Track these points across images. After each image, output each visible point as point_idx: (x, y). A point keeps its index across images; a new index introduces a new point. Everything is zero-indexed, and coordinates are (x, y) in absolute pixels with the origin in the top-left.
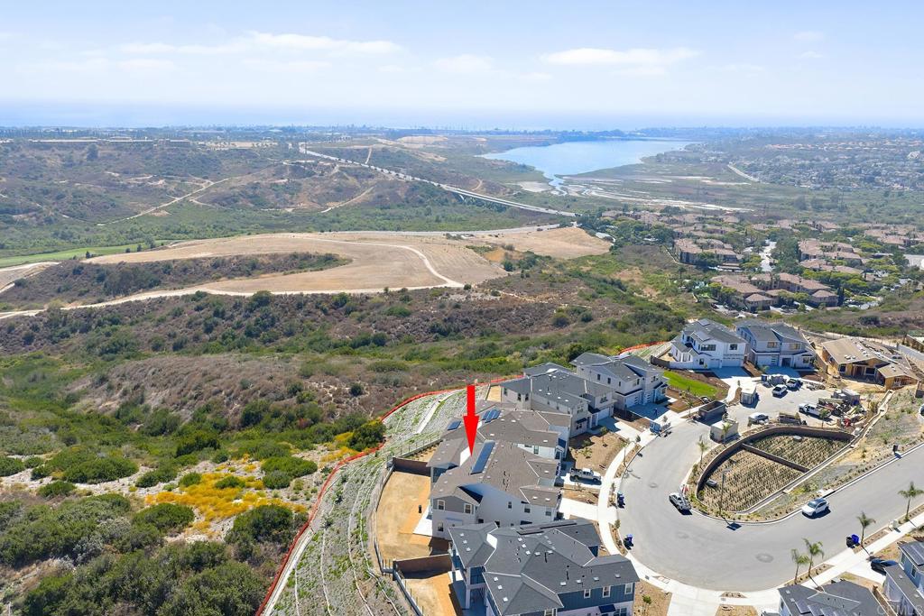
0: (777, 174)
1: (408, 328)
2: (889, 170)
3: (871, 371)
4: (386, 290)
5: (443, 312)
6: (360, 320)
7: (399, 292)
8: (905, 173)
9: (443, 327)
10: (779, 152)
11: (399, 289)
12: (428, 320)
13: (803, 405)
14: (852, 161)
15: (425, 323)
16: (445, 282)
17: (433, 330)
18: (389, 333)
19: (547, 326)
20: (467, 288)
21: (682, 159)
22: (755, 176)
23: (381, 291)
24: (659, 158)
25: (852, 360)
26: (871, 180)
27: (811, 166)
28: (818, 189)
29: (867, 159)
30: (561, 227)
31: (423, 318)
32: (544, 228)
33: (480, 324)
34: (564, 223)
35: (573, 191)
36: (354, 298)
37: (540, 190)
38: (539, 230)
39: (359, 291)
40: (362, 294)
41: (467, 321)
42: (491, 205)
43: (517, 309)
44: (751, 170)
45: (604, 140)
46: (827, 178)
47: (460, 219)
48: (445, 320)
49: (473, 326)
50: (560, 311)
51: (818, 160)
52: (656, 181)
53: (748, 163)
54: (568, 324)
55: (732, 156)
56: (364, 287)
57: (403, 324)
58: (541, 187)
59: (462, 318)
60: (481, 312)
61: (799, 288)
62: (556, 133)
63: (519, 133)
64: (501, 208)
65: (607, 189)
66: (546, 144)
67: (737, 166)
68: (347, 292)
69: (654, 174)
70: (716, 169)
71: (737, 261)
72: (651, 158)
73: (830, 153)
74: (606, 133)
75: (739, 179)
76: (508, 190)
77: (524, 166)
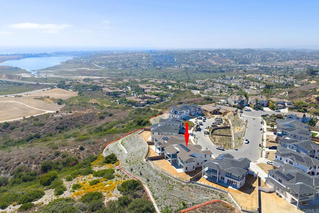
0: (109, 65)
1: (46, 129)
2: (140, 63)
3: (216, 112)
4: (24, 118)
5: (58, 122)
6: (22, 130)
7: (30, 118)
8: (145, 63)
9: (61, 126)
10: (106, 59)
11: (30, 116)
12: (53, 125)
13: (213, 122)
14: (129, 61)
15: (53, 126)
16: (45, 112)
17: (57, 128)
18: (40, 133)
19: (98, 119)
20: (57, 112)
21: (76, 62)
22: (103, 67)
23: (22, 118)
24: (67, 62)
25: (212, 110)
26: (137, 66)
27: (118, 63)
28: (123, 70)
29: (132, 60)
30: (51, 89)
31: (50, 125)
32: (46, 89)
33: (73, 123)
34: (52, 87)
35: (43, 76)
36: (12, 123)
37: (29, 76)
38: (43, 91)
39: (12, 120)
40: (14, 121)
41: (68, 123)
42: (15, 83)
43: (84, 116)
44: (100, 64)
45: (41, 57)
46: (125, 66)
47: (5, 90)
48: (60, 124)
49: (71, 124)
50: (99, 114)
51: (119, 61)
52: (71, 70)
53: (99, 63)
54: (104, 117)
55: (91, 61)
56: (12, 118)
57: (44, 128)
58: (29, 75)
59: (65, 122)
60: (71, 119)
61: (151, 98)
62: (21, 55)
63: (5, 55)
64: (20, 84)
65: (55, 74)
66: (19, 59)
67: (95, 64)
68: (7, 121)
69: (68, 68)
70: (89, 65)
71: (124, 93)
72: (63, 62)
73: (122, 58)
74: (41, 54)
75: (98, 68)
76: (18, 77)
77: (17, 68)
